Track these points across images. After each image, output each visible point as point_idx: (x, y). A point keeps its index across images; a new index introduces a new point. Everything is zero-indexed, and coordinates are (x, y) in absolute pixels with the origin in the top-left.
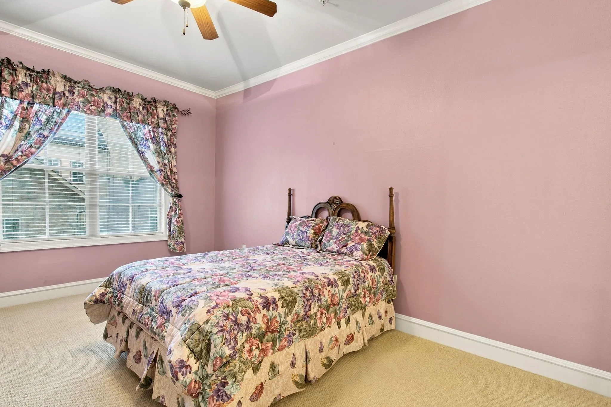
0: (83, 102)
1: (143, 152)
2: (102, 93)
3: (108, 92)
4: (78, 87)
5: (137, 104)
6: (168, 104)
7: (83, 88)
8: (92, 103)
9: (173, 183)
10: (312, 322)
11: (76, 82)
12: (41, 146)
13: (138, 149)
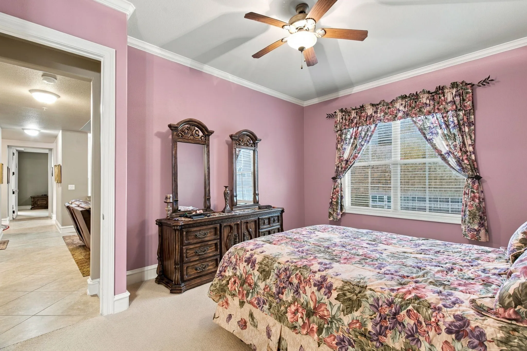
0: (384, 116)
1: (431, 139)
2: (396, 104)
3: (400, 101)
4: (380, 107)
5: (424, 99)
6: (457, 85)
7: (383, 105)
8: (389, 113)
9: (465, 164)
10: (283, 308)
11: (378, 105)
12: (360, 151)
13: (426, 138)
